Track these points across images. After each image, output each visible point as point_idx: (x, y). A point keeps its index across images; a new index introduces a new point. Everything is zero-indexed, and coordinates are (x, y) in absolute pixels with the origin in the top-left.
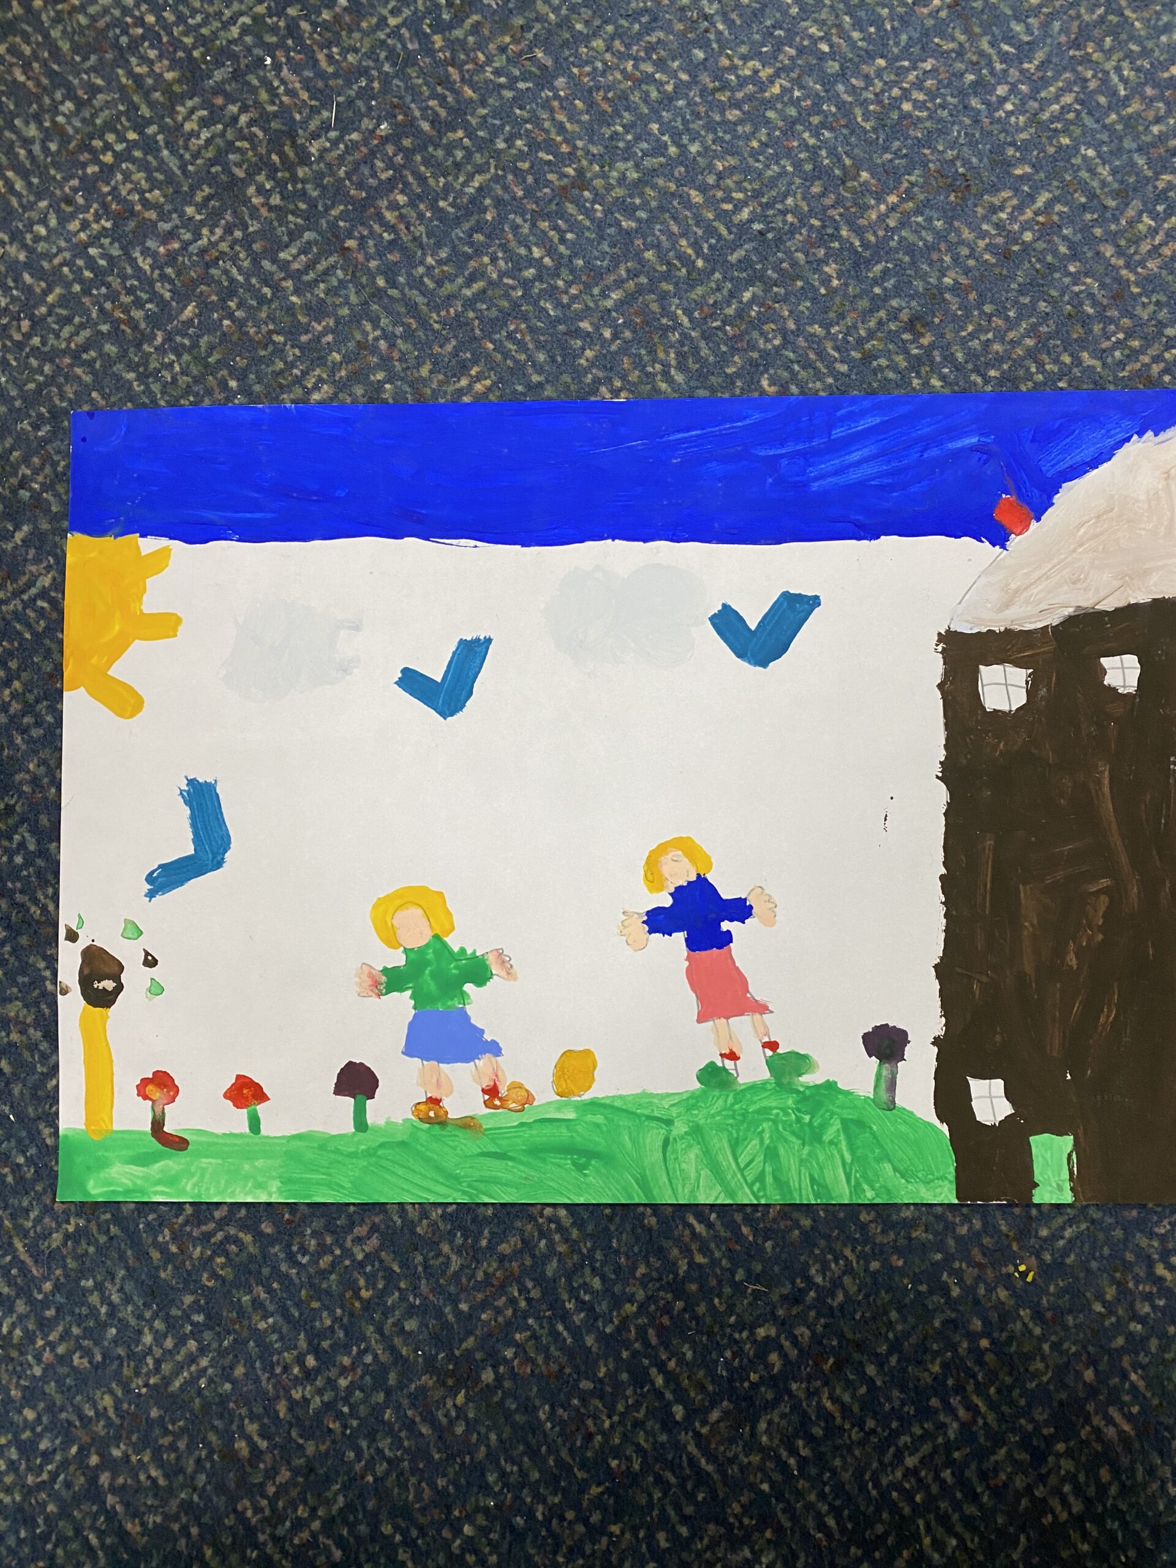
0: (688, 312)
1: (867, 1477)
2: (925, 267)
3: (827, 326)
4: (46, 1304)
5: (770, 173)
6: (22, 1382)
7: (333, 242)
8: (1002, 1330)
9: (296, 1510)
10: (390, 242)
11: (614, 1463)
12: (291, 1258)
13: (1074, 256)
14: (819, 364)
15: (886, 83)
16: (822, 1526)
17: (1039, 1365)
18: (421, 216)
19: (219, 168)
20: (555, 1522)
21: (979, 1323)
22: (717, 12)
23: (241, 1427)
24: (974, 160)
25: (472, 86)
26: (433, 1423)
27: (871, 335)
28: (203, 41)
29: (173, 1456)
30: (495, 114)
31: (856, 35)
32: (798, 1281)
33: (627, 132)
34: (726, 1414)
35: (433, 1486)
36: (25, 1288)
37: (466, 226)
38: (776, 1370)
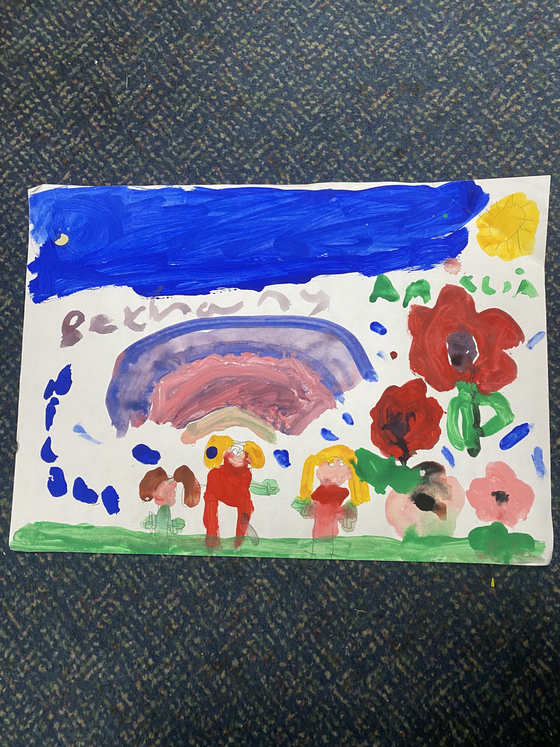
0: (294, 156)
1: (422, 701)
2: (401, 126)
3: (358, 157)
4: (24, 642)
5: (326, 91)
6: (15, 681)
7: (130, 139)
8: (481, 624)
9: (148, 735)
10: (156, 137)
11: (299, 702)
12: (139, 613)
13: (470, 116)
14: (356, 175)
15: (376, 46)
16: (402, 728)
17: (501, 640)
18: (169, 124)
19: (77, 111)
20: (272, 733)
21: (470, 621)
22: (297, 22)
23: (120, 696)
24: (420, 77)
25: (188, 65)
26: (211, 688)
27: (379, 159)
28: (66, 56)
29: (88, 712)
30: (200, 76)
31: (361, 26)
32: (381, 606)
33: (260, 79)
34: (351, 674)
35: (212, 719)
36: (14, 634)
37: (190, 127)
38: (373, 651)
